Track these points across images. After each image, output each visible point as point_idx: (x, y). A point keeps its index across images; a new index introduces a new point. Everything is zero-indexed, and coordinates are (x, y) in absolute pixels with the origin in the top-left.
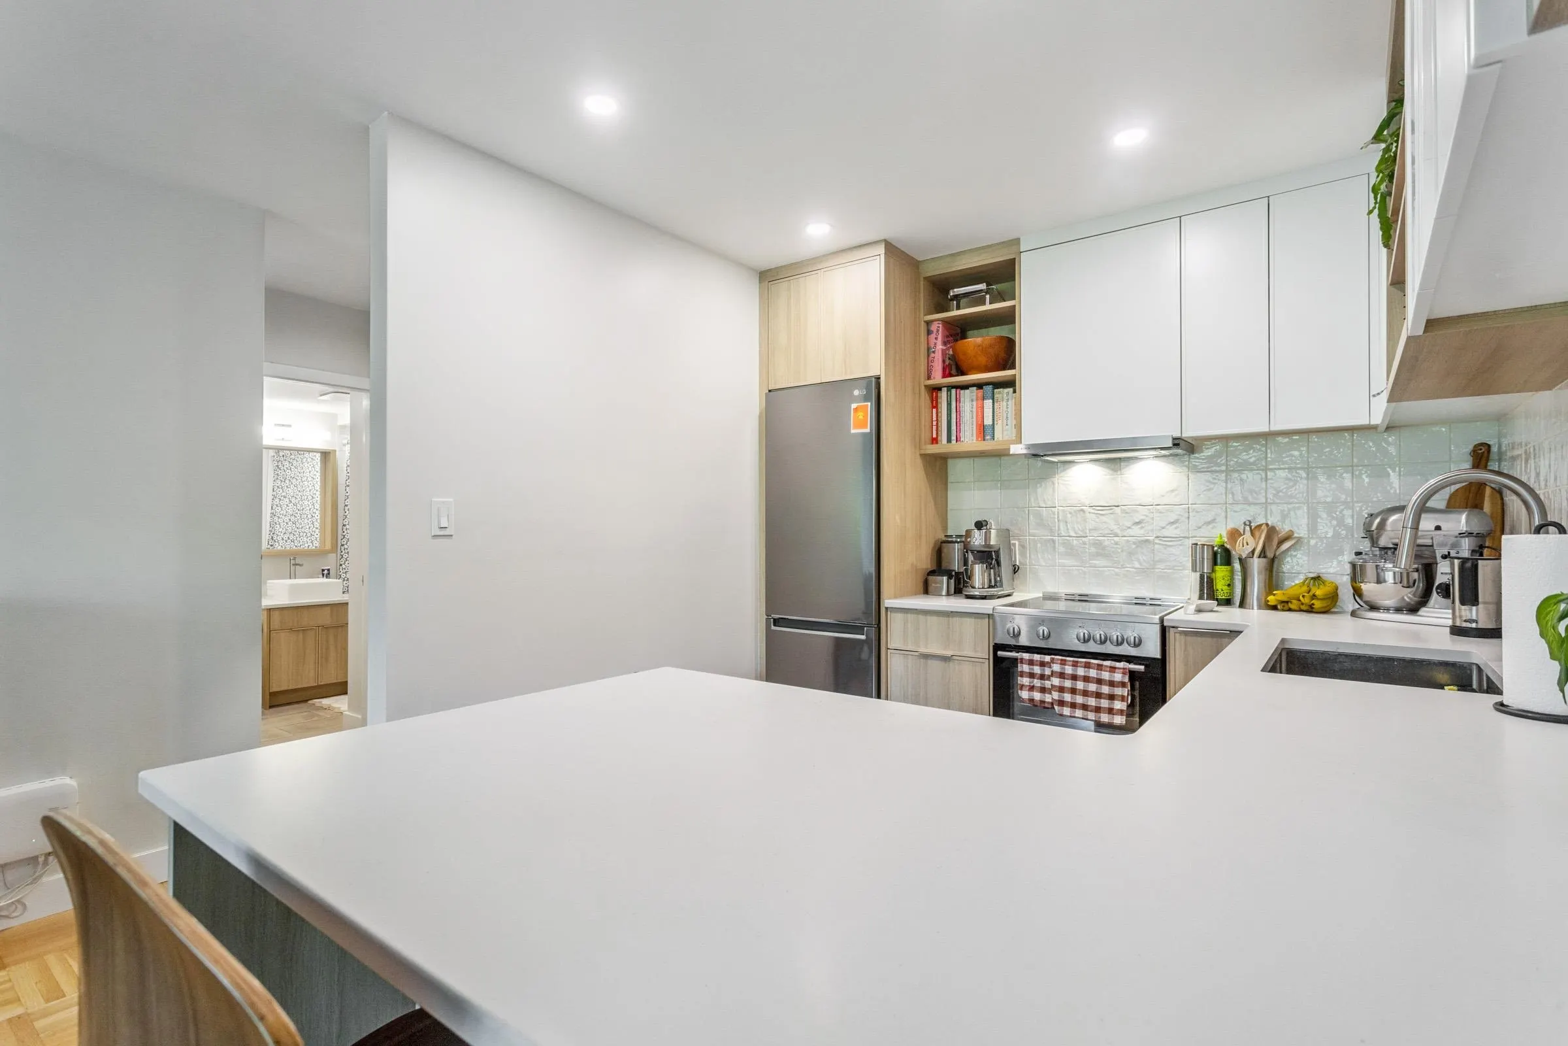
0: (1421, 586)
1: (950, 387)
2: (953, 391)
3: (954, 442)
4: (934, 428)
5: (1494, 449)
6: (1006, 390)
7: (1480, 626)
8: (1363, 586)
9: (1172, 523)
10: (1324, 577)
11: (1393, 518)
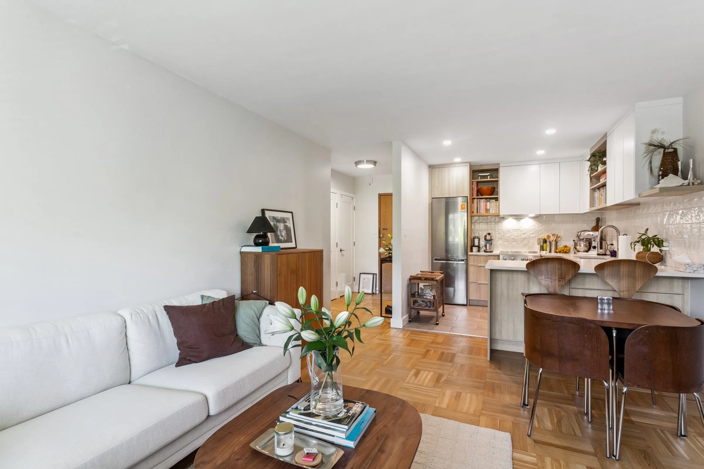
0: (588, 247)
1: (478, 198)
2: (479, 200)
3: (479, 213)
4: (473, 209)
5: (600, 219)
6: (493, 200)
7: (603, 253)
8: (577, 247)
9: (524, 234)
10: (567, 245)
11: (582, 233)
